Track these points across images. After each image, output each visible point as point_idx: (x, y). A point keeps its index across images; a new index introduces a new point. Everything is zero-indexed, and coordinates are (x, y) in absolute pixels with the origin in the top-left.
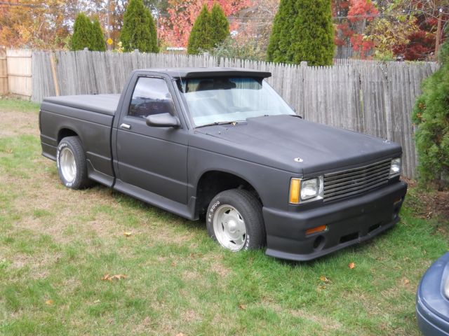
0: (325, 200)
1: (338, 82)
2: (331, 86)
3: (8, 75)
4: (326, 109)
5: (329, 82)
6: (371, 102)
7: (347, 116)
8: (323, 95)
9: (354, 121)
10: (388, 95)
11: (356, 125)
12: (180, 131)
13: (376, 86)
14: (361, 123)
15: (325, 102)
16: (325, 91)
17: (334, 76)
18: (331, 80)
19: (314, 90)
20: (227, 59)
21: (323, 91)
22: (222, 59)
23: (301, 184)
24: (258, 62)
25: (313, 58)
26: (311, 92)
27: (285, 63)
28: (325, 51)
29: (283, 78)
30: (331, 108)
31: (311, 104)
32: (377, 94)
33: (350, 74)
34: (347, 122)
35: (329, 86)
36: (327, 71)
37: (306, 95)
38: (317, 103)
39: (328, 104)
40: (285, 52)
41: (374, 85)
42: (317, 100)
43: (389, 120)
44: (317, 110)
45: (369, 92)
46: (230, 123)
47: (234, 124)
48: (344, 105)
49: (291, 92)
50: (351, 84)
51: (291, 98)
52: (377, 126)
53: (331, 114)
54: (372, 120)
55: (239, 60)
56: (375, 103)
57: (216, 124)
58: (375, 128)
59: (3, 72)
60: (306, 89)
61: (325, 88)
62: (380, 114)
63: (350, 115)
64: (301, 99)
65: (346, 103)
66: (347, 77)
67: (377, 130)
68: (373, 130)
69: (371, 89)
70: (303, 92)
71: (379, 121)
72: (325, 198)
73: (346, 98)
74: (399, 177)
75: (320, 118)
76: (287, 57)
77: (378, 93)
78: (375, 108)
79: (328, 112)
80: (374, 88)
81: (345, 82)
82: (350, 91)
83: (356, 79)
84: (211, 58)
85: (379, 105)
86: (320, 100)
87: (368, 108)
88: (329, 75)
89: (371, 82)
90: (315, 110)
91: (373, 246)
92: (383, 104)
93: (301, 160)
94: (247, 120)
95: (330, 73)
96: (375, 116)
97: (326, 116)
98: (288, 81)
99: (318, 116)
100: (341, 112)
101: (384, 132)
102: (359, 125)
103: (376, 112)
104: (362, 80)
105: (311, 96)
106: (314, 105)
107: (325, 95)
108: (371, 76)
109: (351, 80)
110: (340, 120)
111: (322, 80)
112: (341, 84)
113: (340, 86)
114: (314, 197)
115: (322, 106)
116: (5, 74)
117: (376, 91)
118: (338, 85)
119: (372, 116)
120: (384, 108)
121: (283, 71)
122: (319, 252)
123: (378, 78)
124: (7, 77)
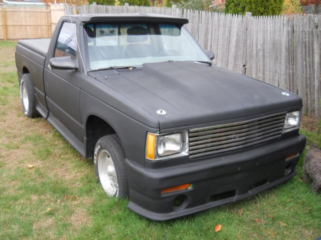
0: (191, 157)
1: (274, 31)
2: (269, 35)
3: (51, 24)
4: (264, 56)
5: (267, 31)
6: (302, 50)
7: (281, 63)
8: (262, 43)
9: (286, 67)
10: (317, 44)
11: (288, 72)
12: (77, 74)
13: (307, 35)
14: (293, 69)
15: (264, 50)
16: (264, 40)
17: (271, 25)
18: (269, 29)
19: (255, 39)
20: (189, 10)
21: (262, 39)
22: (185, 10)
23: (158, 140)
24: (212, 13)
25: (262, 10)
26: (253, 40)
27: (238, 14)
28: (273, 3)
29: (231, 27)
30: (268, 55)
31: (252, 51)
32: (307, 43)
33: (285, 23)
34: (280, 68)
35: (267, 35)
36: (266, 20)
37: (248, 43)
38: (257, 50)
39: (266, 50)
40: (239, 5)
41: (305, 34)
42: (257, 47)
43: (317, 68)
44: (257, 57)
45: (301, 41)
46: (127, 68)
47: (131, 69)
48: (279, 52)
49: (237, 39)
50: (285, 33)
51: (236, 45)
52: (306, 74)
53: (268, 60)
54: (302, 67)
55: (197, 11)
56: (306, 52)
57: (111, 68)
58: (305, 75)
59: (48, 22)
60: (248, 37)
61: (264, 37)
62: (309, 62)
63: (283, 61)
64: (244, 46)
65: (281, 50)
66: (282, 26)
67: (306, 77)
68: (302, 77)
69: (302, 38)
70: (246, 40)
71: (308, 69)
72: (190, 155)
73: (280, 46)
74: (298, 130)
75: (258, 64)
76: (240, 9)
77: (309, 42)
78: (306, 56)
79: (266, 58)
80: (305, 38)
81: (280, 31)
82: (284, 39)
83: (290, 29)
84: (178, 9)
85: (309, 54)
86: (259, 47)
87: (299, 56)
88: (267, 24)
89: (302, 31)
90: (255, 56)
91: (256, 203)
92: (313, 52)
93: (164, 112)
94: (143, 65)
95: (269, 23)
96: (305, 64)
97: (264, 62)
98: (235, 30)
99: (257, 62)
100: (276, 59)
101: (312, 79)
102: (291, 71)
103: (306, 61)
104: (295, 29)
105: (253, 43)
106: (255, 52)
107: (264, 43)
108: (303, 25)
109: (285, 29)
110: (275, 67)
111: (262, 29)
112: (277, 33)
113: (276, 35)
114: (178, 153)
115: (261, 53)
116: (50, 23)
117: (307, 39)
118: (275, 33)
119: (302, 64)
120: (313, 57)
121: (231, 21)
122: (182, 211)
123: (309, 27)
124: (51, 26)
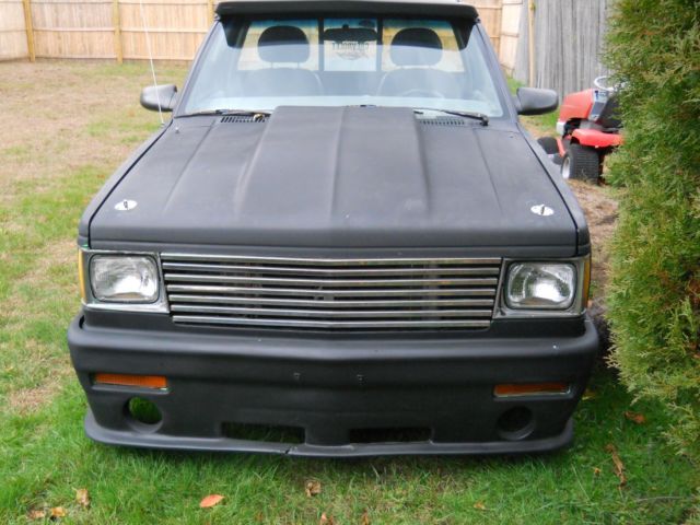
0: (175, 317)
59: (494, 30)
72: (174, 313)
124: (499, 38)
